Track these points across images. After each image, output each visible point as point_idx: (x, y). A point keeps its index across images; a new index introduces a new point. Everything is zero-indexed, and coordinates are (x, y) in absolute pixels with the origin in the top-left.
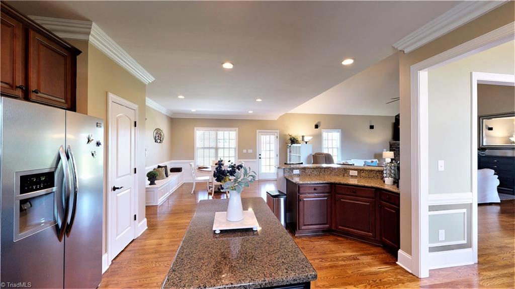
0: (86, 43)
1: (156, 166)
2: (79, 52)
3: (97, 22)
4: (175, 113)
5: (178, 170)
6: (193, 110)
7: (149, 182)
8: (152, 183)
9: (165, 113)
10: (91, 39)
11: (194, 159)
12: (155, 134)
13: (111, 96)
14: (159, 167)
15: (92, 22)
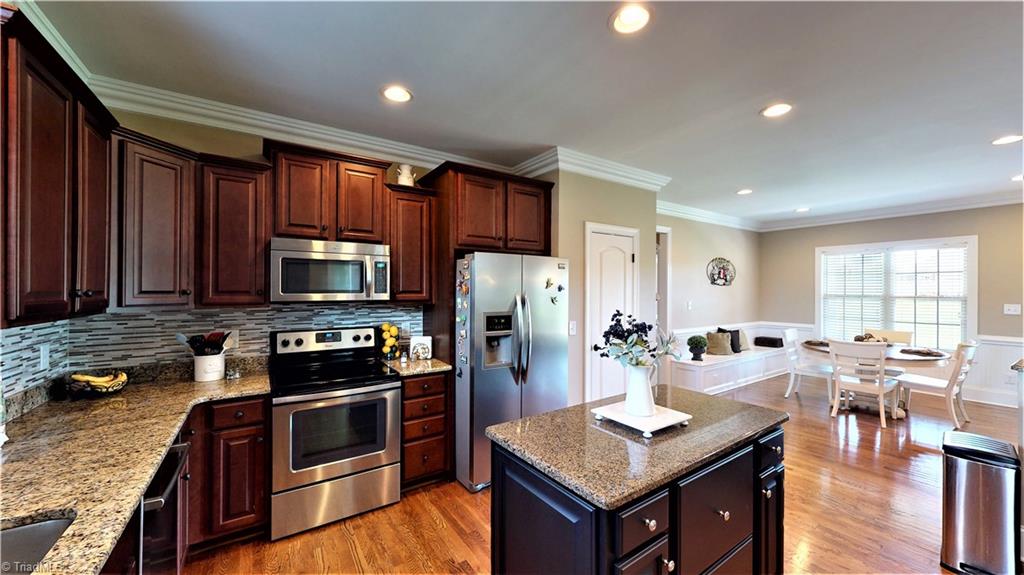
0: (557, 171)
1: (713, 329)
2: (552, 185)
3: (566, 145)
4: (766, 223)
5: (774, 343)
6: (803, 209)
7: (691, 355)
8: (697, 357)
9: (738, 227)
10: (562, 165)
11: (813, 323)
12: (710, 267)
13: (590, 226)
14: (720, 330)
15: (555, 147)
